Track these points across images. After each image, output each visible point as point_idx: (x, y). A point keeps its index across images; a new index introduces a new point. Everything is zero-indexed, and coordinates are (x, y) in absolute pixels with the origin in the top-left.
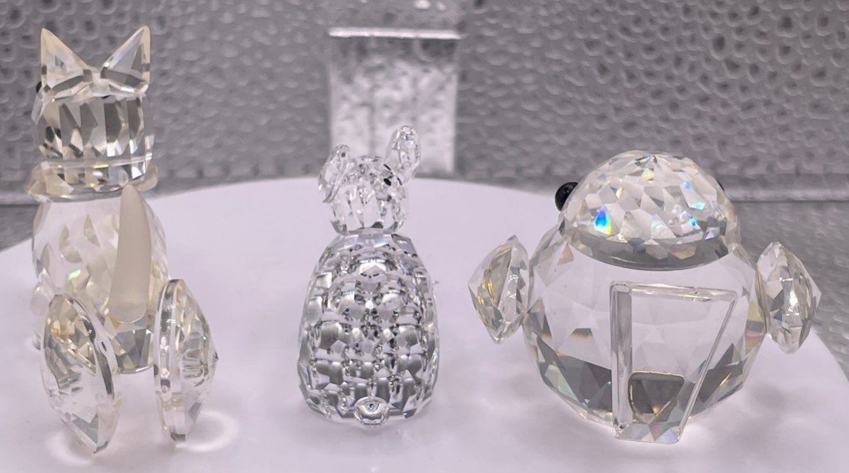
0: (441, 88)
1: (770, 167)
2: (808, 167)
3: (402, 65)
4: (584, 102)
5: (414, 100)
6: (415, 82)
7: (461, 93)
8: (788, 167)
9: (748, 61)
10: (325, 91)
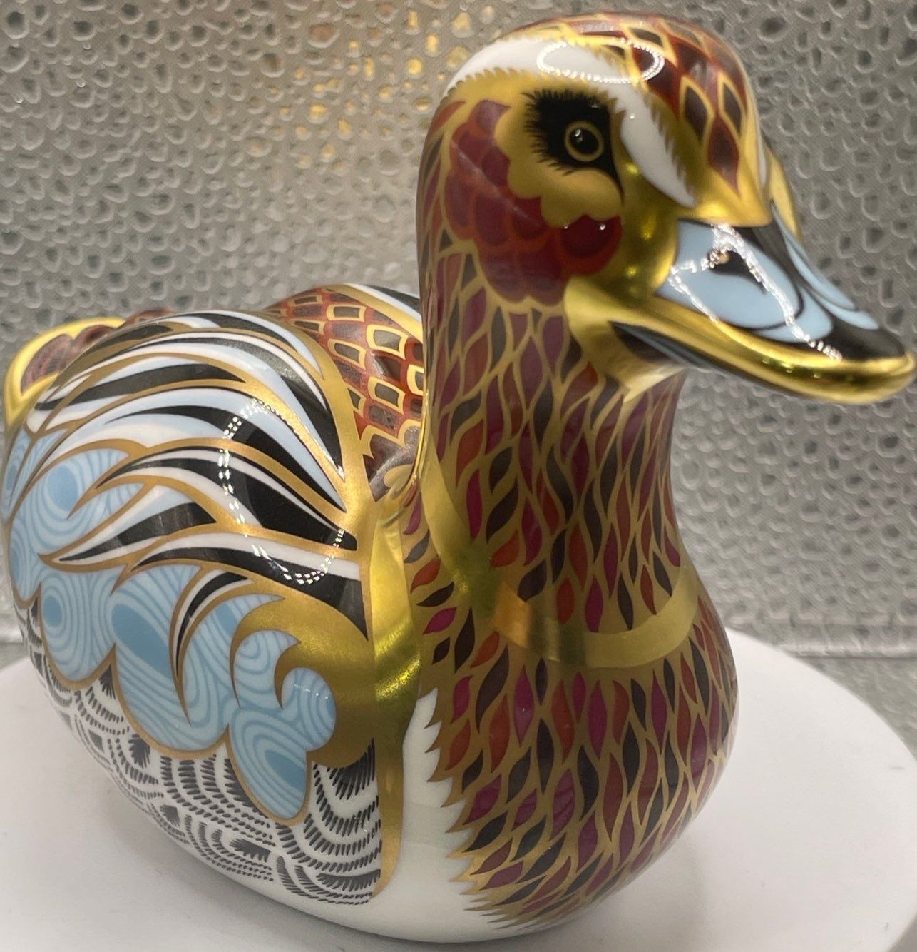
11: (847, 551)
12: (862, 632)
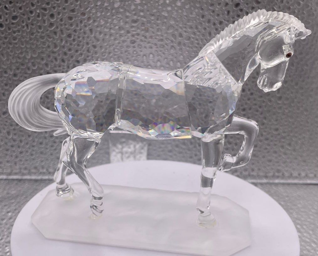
0: (142, 148)
1: (241, 173)
2: (252, 173)
3: (131, 142)
4: (186, 153)
5: (135, 151)
6: (135, 146)
7: (148, 150)
8: (247, 173)
9: (234, 142)
10: (108, 148)
11: (264, 157)
12: (266, 177)
